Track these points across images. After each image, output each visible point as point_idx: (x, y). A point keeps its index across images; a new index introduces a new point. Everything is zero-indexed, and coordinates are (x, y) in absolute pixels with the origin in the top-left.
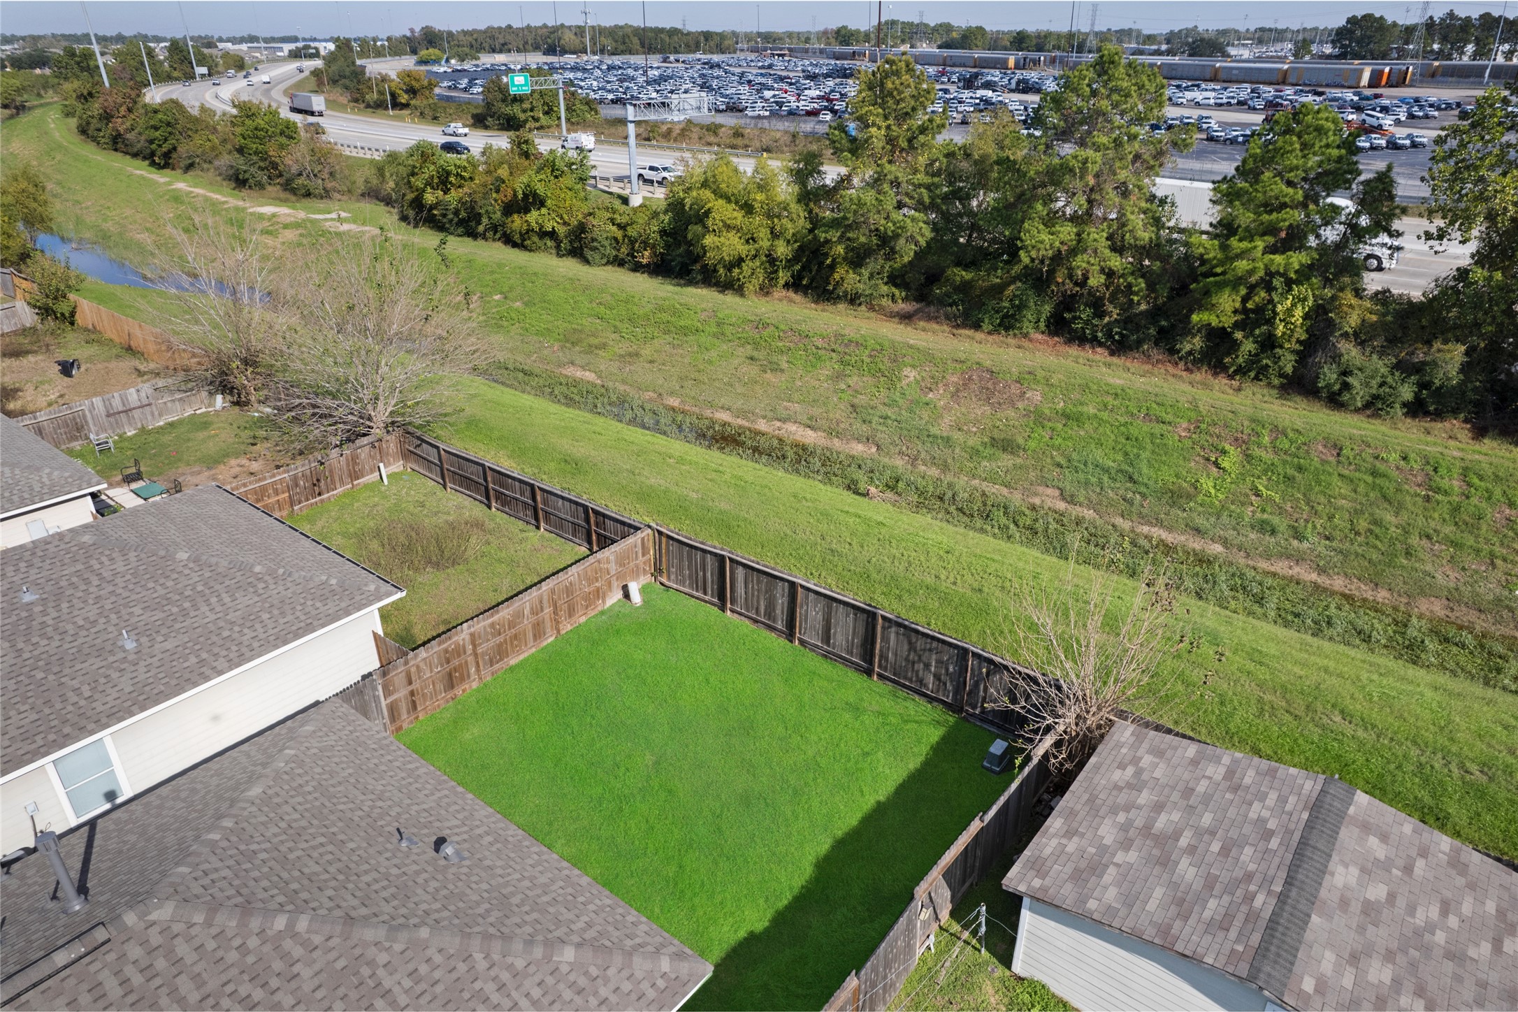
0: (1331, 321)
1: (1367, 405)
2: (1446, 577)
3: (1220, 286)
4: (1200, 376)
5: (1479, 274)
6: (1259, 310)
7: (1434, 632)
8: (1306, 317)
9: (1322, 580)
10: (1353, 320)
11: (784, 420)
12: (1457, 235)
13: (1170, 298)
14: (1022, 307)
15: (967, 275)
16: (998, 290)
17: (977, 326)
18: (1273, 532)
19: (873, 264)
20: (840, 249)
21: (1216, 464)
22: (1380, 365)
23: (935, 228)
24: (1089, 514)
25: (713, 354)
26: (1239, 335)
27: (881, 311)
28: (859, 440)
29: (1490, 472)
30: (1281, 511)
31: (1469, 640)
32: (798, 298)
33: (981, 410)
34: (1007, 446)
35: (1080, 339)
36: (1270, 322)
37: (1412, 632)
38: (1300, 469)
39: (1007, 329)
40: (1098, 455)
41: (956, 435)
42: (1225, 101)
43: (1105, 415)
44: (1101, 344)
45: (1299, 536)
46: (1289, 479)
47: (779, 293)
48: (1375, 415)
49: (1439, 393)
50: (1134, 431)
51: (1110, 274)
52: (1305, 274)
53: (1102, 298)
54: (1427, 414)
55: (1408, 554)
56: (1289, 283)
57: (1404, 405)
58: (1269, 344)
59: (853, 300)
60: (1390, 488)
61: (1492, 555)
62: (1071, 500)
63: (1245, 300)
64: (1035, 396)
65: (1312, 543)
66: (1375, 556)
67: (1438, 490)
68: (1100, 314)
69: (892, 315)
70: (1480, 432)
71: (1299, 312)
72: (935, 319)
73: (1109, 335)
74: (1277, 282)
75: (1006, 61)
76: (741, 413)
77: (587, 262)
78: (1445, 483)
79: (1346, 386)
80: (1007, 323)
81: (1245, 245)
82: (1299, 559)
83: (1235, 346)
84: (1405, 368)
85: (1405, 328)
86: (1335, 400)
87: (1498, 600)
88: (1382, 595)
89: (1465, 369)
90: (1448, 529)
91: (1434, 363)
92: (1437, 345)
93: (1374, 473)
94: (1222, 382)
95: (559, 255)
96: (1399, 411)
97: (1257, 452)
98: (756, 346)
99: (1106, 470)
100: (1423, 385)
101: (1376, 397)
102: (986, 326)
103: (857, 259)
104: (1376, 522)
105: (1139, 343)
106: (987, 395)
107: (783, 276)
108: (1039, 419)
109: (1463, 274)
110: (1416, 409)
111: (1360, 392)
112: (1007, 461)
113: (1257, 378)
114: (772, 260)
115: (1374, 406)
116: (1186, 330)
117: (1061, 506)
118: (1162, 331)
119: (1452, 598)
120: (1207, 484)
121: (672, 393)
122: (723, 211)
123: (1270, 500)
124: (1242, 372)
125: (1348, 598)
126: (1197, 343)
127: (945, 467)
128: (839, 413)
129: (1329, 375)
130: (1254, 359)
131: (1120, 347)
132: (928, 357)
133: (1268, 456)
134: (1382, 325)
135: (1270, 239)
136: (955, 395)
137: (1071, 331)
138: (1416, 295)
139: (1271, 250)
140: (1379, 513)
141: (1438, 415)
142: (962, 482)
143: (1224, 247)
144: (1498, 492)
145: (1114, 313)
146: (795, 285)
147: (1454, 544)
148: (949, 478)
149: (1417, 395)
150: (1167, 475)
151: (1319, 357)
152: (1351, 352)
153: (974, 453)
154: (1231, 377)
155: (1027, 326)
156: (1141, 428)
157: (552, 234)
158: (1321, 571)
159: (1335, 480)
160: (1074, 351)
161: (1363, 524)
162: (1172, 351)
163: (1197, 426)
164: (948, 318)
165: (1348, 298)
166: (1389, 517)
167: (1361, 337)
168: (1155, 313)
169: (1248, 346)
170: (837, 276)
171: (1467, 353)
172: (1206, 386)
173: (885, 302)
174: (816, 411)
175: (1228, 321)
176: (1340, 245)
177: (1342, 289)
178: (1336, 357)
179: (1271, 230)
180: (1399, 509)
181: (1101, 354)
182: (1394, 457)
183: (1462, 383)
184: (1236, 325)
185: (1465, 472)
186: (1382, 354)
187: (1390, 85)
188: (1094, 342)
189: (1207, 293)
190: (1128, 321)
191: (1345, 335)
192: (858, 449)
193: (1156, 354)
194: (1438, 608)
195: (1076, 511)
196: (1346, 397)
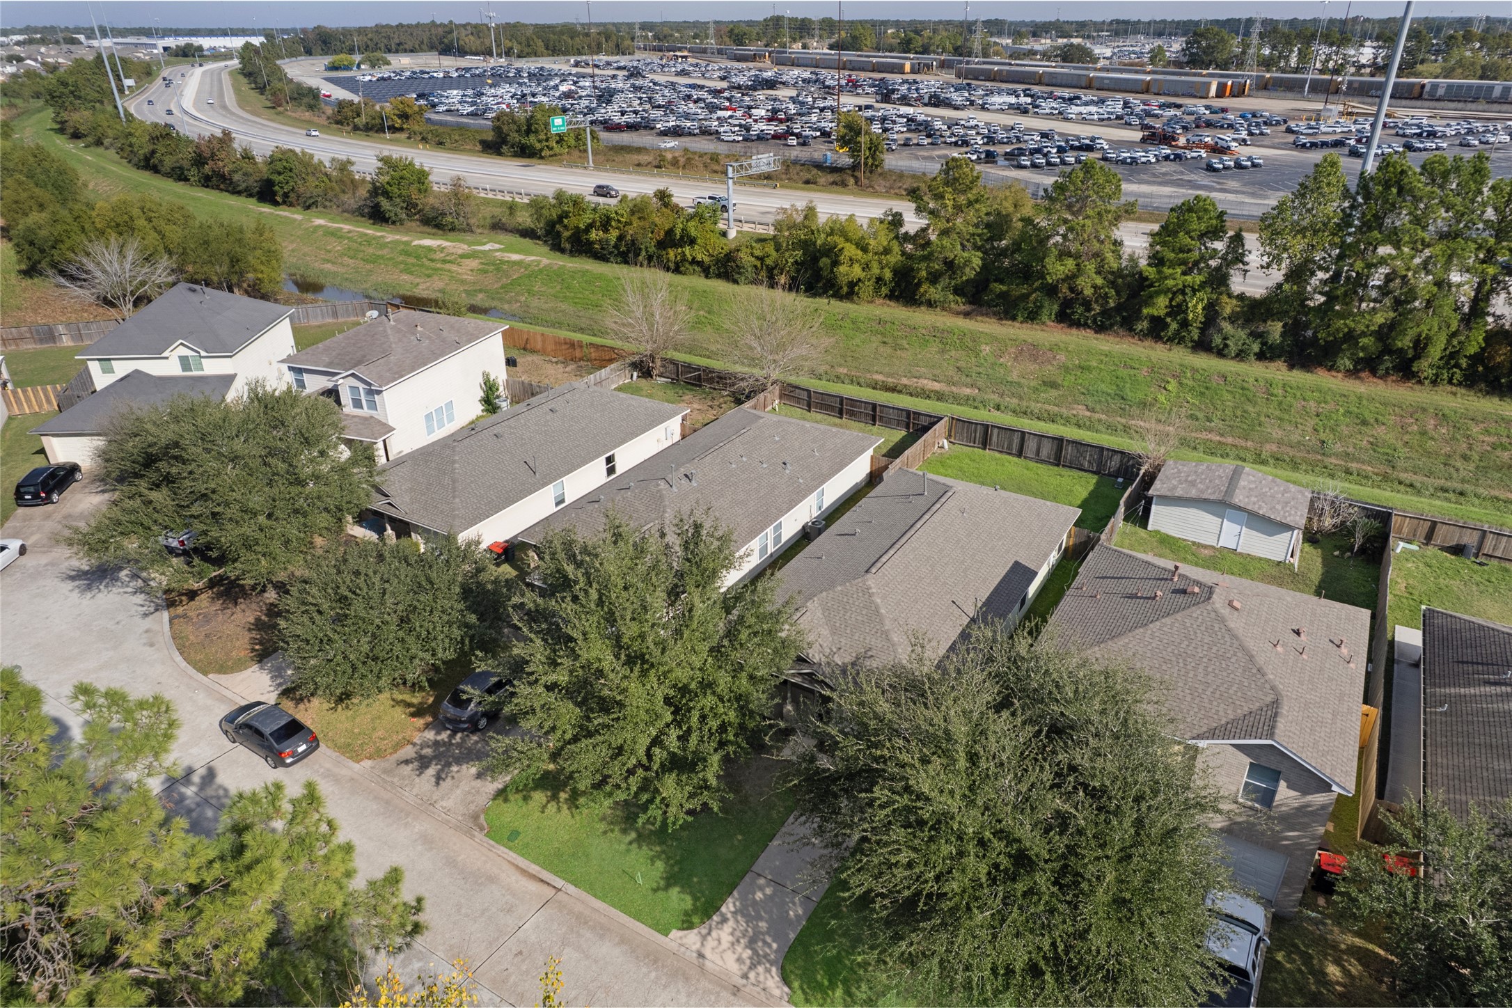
0: (1217, 312)
1: (1237, 355)
2: (1277, 433)
3: (1158, 293)
4: (1147, 343)
5: (1286, 287)
6: (1179, 306)
7: (1272, 457)
8: (1204, 309)
9: (1222, 439)
10: (1228, 310)
11: (918, 378)
12: (1275, 266)
13: (1127, 299)
14: (1041, 307)
15: (1004, 288)
16: (1025, 297)
17: (1014, 318)
18: (1197, 419)
19: (944, 281)
20: (924, 274)
21: (1165, 388)
22: (1242, 334)
23: (982, 259)
24: (1103, 417)
25: (857, 341)
26: (1168, 320)
27: (950, 311)
28: (966, 386)
29: (1295, 385)
30: (1200, 409)
31: (1288, 460)
32: (892, 304)
33: (1033, 367)
34: (1054, 385)
35: (1077, 324)
36: (1185, 312)
37: (1263, 457)
38: (1207, 388)
39: (1032, 320)
40: (1103, 387)
41: (1023, 381)
42: (1106, 116)
43: (1102, 366)
44: (1089, 327)
45: (1210, 421)
46: (1202, 394)
47: (879, 301)
48: (1242, 360)
49: (1271, 347)
50: (1119, 373)
51: (1095, 287)
52: (1203, 285)
53: (1090, 301)
54: (1266, 359)
55: (1260, 425)
56: (1194, 291)
57: (1255, 354)
58: (1185, 324)
59: (930, 304)
60: (1250, 395)
61: (1296, 423)
62: (1093, 411)
63: (1171, 300)
64: (1062, 357)
65: (1216, 423)
66: (1245, 427)
67: (1272, 395)
68: (1089, 309)
69: (958, 313)
70: (1291, 367)
71: (1200, 307)
72: (987, 315)
73: (1095, 321)
74: (1188, 290)
75: (903, 66)
76: (889, 375)
77: (736, 282)
78: (1275, 392)
79: (1226, 346)
80: (1032, 317)
81: (1171, 271)
82: (1210, 431)
83: (1167, 326)
84: (1255, 335)
85: (1253, 314)
86: (1221, 353)
87: (1299, 442)
88: (1249, 444)
89: (1283, 334)
90: (1277, 413)
91: (1268, 332)
92: (1269, 323)
93: (1243, 389)
94: (1160, 346)
95: (707, 277)
96: (1253, 358)
97: (1185, 381)
98: (883, 335)
99: (1109, 395)
100: (1264, 344)
101: (1241, 351)
102: (1020, 319)
103: (934, 278)
104: (1245, 411)
105: (1112, 325)
106: (1034, 358)
107: (884, 290)
108: (1067, 370)
109: (1279, 286)
110: (1261, 356)
111: (1233, 348)
112: (1054, 393)
113: (1179, 343)
114: (879, 280)
115: (1241, 356)
116: (1137, 316)
117: (1088, 414)
118: (1124, 318)
119: (1280, 443)
120: (1162, 398)
121: (840, 365)
122: (850, 250)
123: (1193, 404)
124: (1170, 340)
125: (1235, 446)
126: (1145, 325)
127: (1021, 398)
128: (951, 372)
129: (1217, 340)
130: (1177, 333)
131: (1100, 329)
132: (994, 339)
133: (1191, 383)
134: (1243, 312)
135: (1183, 267)
136: (1015, 359)
137: (1071, 320)
138: (1258, 296)
139: (1184, 273)
140: (1246, 407)
141: (1271, 359)
142: (1033, 405)
143: (1159, 272)
144: (1298, 394)
145: (1097, 309)
146: (891, 296)
147: (1280, 419)
148: (1024, 404)
149: (1261, 349)
150: (1140, 395)
151: (1211, 331)
152: (1227, 327)
153: (1036, 390)
154: (1165, 343)
155: (1045, 318)
156: (1123, 372)
157: (700, 264)
158: (1222, 435)
159: (1226, 394)
160: (1074, 331)
161: (1239, 413)
162: (1131, 330)
163: (1152, 369)
164: (994, 314)
165: (1225, 298)
166: (1250, 409)
167: (1232, 319)
168: (1119, 308)
169: (1174, 326)
170: (922, 290)
171: (1284, 326)
172: (1153, 349)
173: (953, 305)
174: (937, 372)
175: (1162, 312)
176: (1218, 269)
177: (1221, 294)
178: (1220, 330)
179: (1184, 262)
180: (1255, 404)
181: (1089, 333)
182: (1252, 380)
183: (1282, 342)
184: (1168, 315)
185: (1284, 386)
186: (1243, 328)
187: (1233, 95)
188: (1086, 326)
189: (1151, 297)
190: (1105, 313)
191: (1224, 318)
192: (967, 391)
193: (1121, 332)
194: (1274, 447)
195: (1097, 416)
196: (1226, 351)
